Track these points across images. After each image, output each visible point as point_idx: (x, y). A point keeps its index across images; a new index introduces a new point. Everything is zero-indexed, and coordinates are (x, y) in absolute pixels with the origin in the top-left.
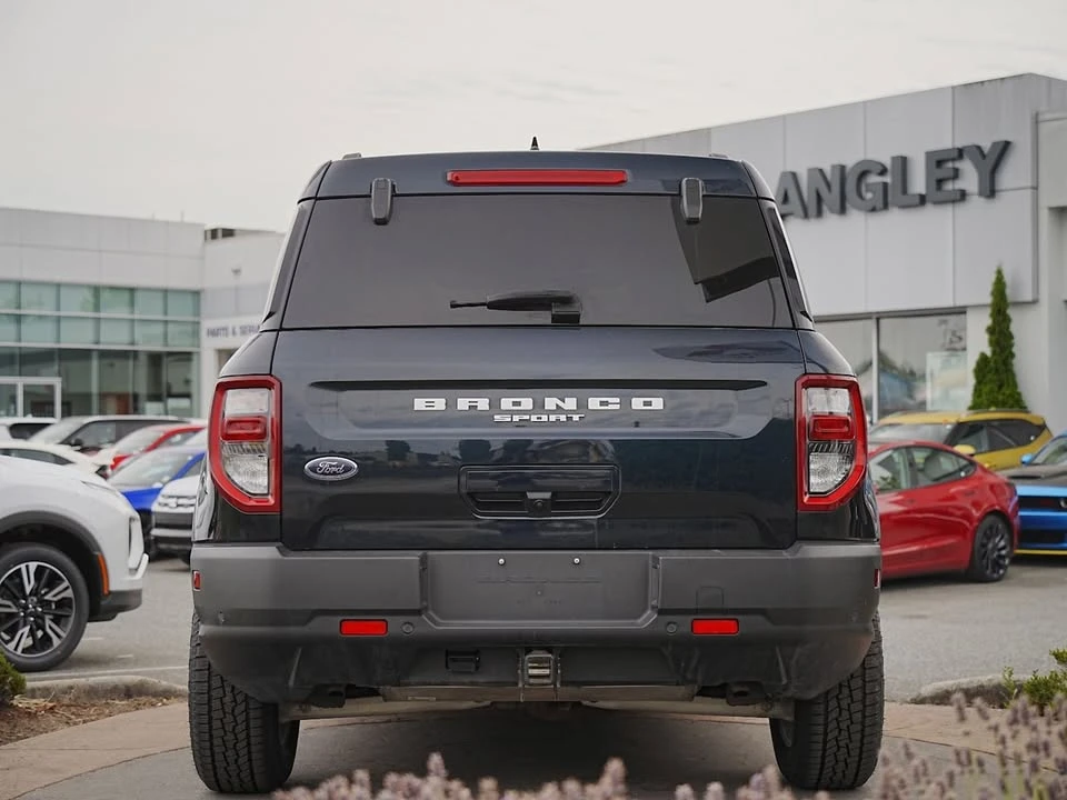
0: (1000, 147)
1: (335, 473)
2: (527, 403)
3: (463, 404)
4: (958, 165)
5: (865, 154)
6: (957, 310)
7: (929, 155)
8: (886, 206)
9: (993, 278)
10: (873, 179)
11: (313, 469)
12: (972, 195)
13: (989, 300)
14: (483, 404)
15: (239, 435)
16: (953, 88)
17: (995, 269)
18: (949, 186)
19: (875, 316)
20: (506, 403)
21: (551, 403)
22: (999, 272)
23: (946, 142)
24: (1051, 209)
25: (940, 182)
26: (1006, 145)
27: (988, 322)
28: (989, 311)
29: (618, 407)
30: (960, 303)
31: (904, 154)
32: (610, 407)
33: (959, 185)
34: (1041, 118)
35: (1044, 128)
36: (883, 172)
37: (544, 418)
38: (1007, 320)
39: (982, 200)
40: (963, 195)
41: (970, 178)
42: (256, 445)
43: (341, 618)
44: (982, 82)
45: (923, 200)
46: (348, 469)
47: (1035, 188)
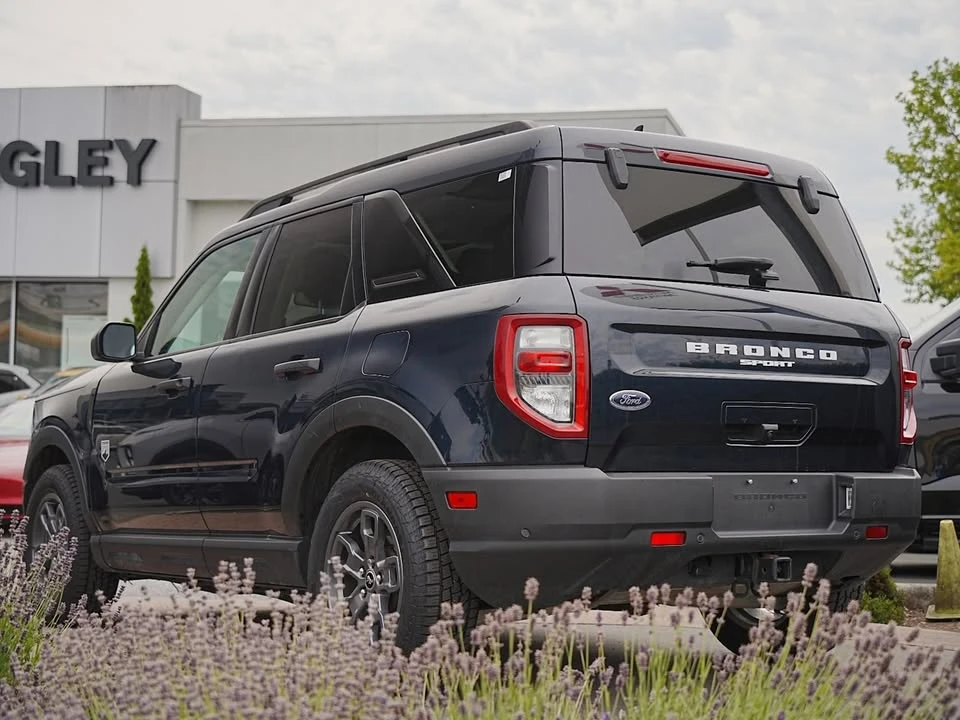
0: (149, 144)
1: (634, 405)
2: (760, 351)
3: (720, 349)
4: (108, 155)
5: (19, 134)
6: (101, 280)
7: (81, 143)
8: (37, 184)
9: (139, 255)
10: (25, 158)
11: (617, 401)
12: (120, 182)
13: (134, 274)
14: (733, 350)
15: (546, 367)
16: (106, 87)
17: (140, 248)
18: (98, 172)
19: (14, 281)
20: (748, 350)
21: (775, 351)
22: (144, 251)
23: (97, 134)
24: (189, 201)
25: (90, 168)
26: (154, 142)
27: (133, 292)
28: (134, 283)
29: (812, 357)
30: (105, 273)
31: (58, 140)
32: (808, 357)
33: (108, 172)
34: (184, 123)
35: (185, 132)
36: (36, 153)
37: (772, 364)
38: (149, 292)
39: (129, 187)
40: (111, 181)
41: (118, 167)
42: (562, 376)
43: (651, 531)
44: (133, 87)
45: (72, 182)
46: (644, 400)
47: (176, 182)
